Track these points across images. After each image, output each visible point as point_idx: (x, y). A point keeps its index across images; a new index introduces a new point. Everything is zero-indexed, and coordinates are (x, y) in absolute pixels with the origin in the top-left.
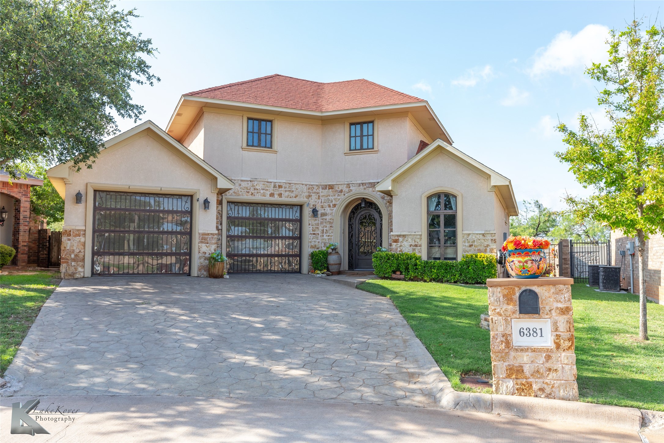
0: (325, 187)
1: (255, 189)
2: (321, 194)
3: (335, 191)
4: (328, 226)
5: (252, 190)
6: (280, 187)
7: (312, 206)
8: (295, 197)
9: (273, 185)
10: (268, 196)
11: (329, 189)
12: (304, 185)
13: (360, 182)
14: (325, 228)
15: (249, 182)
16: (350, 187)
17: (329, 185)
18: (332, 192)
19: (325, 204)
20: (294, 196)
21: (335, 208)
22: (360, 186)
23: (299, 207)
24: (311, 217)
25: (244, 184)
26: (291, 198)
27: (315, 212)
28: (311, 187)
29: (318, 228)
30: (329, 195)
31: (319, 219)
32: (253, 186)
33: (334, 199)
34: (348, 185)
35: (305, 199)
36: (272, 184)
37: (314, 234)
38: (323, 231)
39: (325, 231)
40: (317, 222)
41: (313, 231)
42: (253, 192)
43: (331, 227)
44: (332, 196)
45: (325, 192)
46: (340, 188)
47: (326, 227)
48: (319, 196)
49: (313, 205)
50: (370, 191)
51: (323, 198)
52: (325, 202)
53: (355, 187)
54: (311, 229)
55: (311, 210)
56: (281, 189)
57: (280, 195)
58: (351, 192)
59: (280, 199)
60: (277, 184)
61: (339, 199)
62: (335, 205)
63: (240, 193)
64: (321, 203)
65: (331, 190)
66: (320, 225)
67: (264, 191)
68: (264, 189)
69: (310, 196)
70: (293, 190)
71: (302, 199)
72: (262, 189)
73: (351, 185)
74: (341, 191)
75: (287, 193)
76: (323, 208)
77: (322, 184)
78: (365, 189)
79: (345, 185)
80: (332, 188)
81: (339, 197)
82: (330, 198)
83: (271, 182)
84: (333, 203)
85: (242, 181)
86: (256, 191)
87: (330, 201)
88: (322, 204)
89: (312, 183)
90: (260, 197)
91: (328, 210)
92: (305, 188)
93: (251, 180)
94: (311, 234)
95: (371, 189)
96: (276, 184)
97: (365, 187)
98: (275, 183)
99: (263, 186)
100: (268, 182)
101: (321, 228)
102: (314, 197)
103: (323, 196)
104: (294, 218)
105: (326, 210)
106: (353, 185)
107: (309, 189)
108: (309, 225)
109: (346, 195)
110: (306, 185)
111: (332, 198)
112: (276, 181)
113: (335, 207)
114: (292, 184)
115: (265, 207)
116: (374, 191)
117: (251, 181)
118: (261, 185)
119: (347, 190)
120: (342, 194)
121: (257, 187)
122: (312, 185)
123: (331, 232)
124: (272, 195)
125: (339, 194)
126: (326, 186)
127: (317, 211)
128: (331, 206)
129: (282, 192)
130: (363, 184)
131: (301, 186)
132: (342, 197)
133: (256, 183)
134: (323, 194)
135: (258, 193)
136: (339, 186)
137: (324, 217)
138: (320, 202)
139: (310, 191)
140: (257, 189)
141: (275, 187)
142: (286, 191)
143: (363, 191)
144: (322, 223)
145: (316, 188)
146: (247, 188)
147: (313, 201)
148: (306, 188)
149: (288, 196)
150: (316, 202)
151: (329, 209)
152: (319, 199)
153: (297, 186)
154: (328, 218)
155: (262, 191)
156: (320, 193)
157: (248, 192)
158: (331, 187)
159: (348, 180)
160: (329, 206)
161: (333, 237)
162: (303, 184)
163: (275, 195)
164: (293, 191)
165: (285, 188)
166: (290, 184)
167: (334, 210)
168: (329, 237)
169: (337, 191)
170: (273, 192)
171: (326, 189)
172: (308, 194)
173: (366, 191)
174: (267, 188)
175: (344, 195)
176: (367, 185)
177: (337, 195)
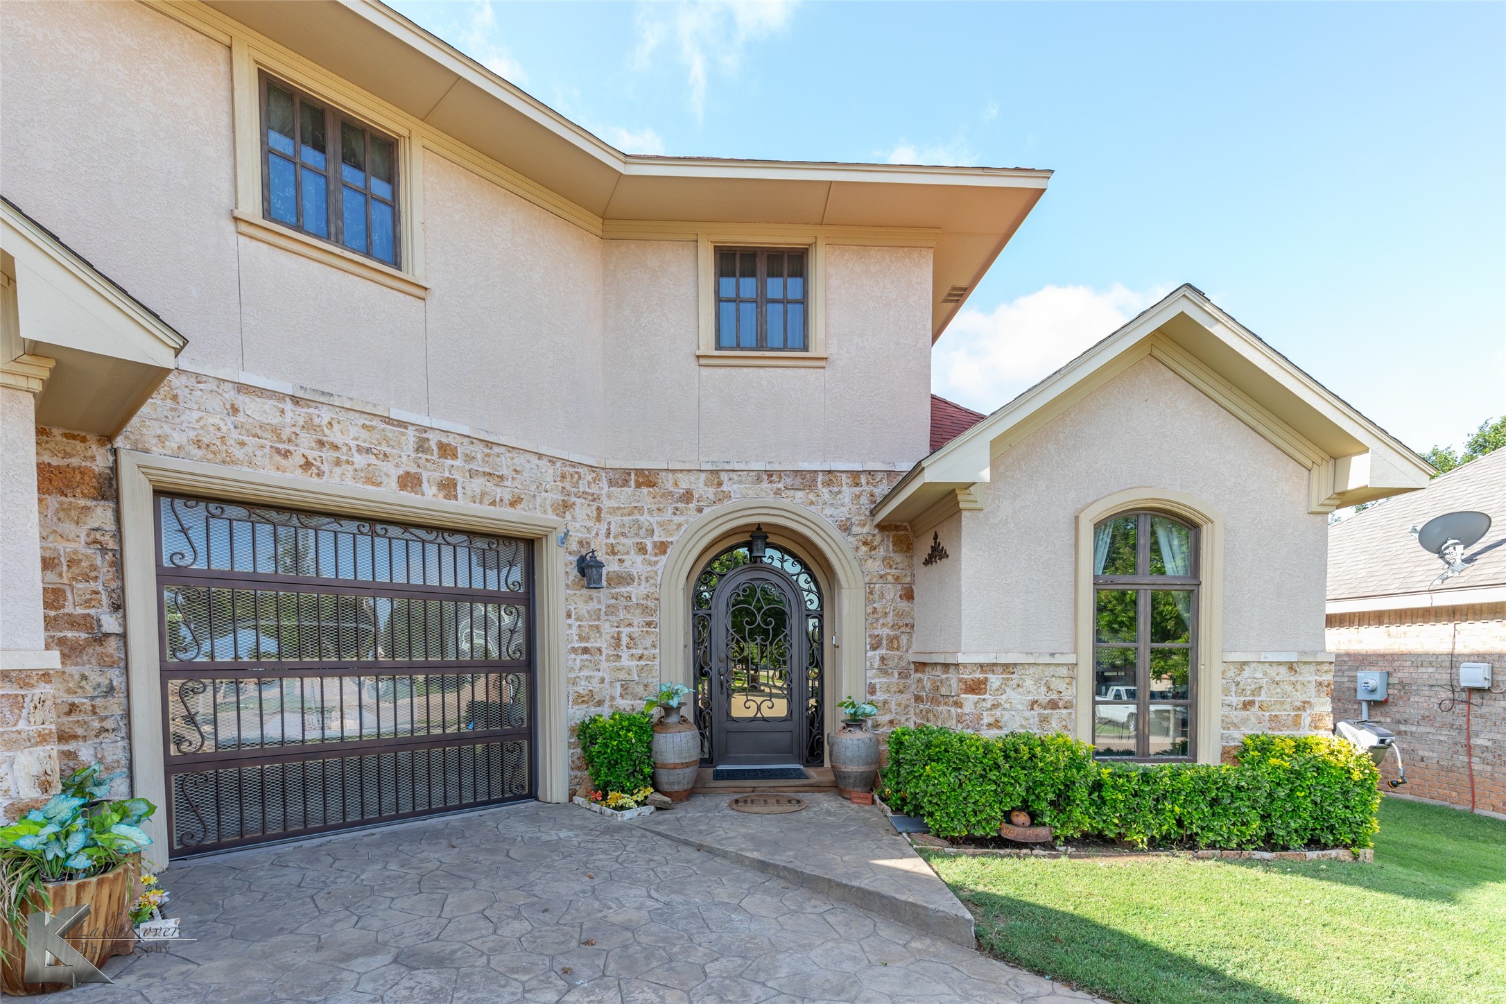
0: (621, 478)
1: (321, 443)
2: (607, 504)
3: (663, 495)
4: (638, 620)
5: (305, 446)
6: (446, 451)
7: (574, 546)
8: (512, 504)
9: (412, 439)
10: (394, 484)
11: (638, 485)
12: (544, 462)
13: (760, 466)
14: (625, 631)
15: (288, 406)
16: (720, 484)
17: (639, 472)
18: (649, 499)
19: (622, 540)
20: (507, 497)
21: (663, 559)
22: (759, 480)
23: (522, 546)
24: (575, 585)
25: (254, 409)
26: (493, 503)
27: (588, 569)
28: (570, 470)
29: (597, 627)
30: (640, 510)
31: (603, 597)
32: (309, 425)
33: (661, 524)
34: (715, 475)
35: (550, 518)
36: (411, 432)
37: (586, 650)
38: (619, 639)
39: (625, 640)
40: (594, 605)
41: (582, 639)
42: (312, 455)
43: (649, 624)
44: (650, 511)
45: (625, 495)
46: (684, 485)
47: (630, 625)
48: (599, 509)
49: (581, 543)
50: (797, 500)
51: (615, 521)
52: (623, 534)
53: (740, 482)
54: (574, 630)
55: (574, 559)
56: (450, 462)
57: (449, 487)
58: (726, 503)
59: (449, 505)
60: (433, 438)
61: (679, 526)
62: (662, 548)
63: (239, 453)
64: (608, 535)
65: (645, 490)
66: (603, 617)
67: (372, 459)
68: (368, 451)
69: (566, 506)
70: (504, 472)
71: (538, 514)
72: (360, 449)
73: (724, 476)
74: (688, 496)
75: (478, 484)
76: (614, 553)
77: (611, 464)
78: (778, 492)
79: (703, 476)
80: (651, 484)
81: (677, 519)
82: (645, 518)
83: (403, 424)
84: (656, 538)
85: (242, 388)
86: (328, 454)
87: (642, 532)
88: (611, 540)
89: (575, 458)
90: (349, 482)
91: (635, 564)
92: (549, 473)
93: (300, 394)
94: (574, 650)
95: (800, 494)
96: (429, 435)
97: (781, 486)
98: (425, 429)
99: (364, 434)
100: (388, 420)
101: (607, 629)
102: (582, 511)
103: (613, 511)
104: (504, 589)
105: (627, 564)
106: (734, 476)
107: (563, 477)
108: (569, 616)
109: (706, 511)
110: (553, 460)
111: (651, 520)
112: (426, 422)
113: (664, 552)
114: (496, 450)
115: (374, 534)
116: (812, 503)
117: (296, 400)
118: (354, 431)
119: (710, 492)
120: (692, 506)
121: (335, 436)
122: (574, 464)
123: (649, 644)
124: (409, 481)
125: (680, 505)
126: (627, 472)
127: (600, 565)
128: (649, 548)
129: (456, 475)
130: (770, 474)
131: (534, 459)
132: (691, 518)
133: (325, 416)
134: (613, 503)
135: (338, 463)
136: (679, 475)
137: (623, 590)
138: (603, 532)
139: (568, 486)
140: (336, 448)
141: (421, 447)
142: (472, 474)
143: (770, 500)
144: (612, 611)
145: (589, 478)
146: (276, 431)
147: (580, 524)
148: (551, 471)
149: (483, 494)
150: (589, 530)
151: (639, 559)
152: (599, 519)
153: (520, 460)
154: (637, 591)
155: (360, 460)
156: (604, 498)
157: (286, 454)
158: (646, 479)
159: (711, 458)
160: (642, 549)
161: (657, 662)
162: (540, 456)
163: (425, 485)
164: (501, 477)
165: (469, 458)
166: (489, 444)
167: (661, 564)
168: (642, 663)
169: (671, 494)
170: (413, 469)
171: (625, 483)
172: (560, 497)
173: (784, 502)
174: (384, 448)
175: (700, 510)
176: (789, 481)
177: (670, 511)
